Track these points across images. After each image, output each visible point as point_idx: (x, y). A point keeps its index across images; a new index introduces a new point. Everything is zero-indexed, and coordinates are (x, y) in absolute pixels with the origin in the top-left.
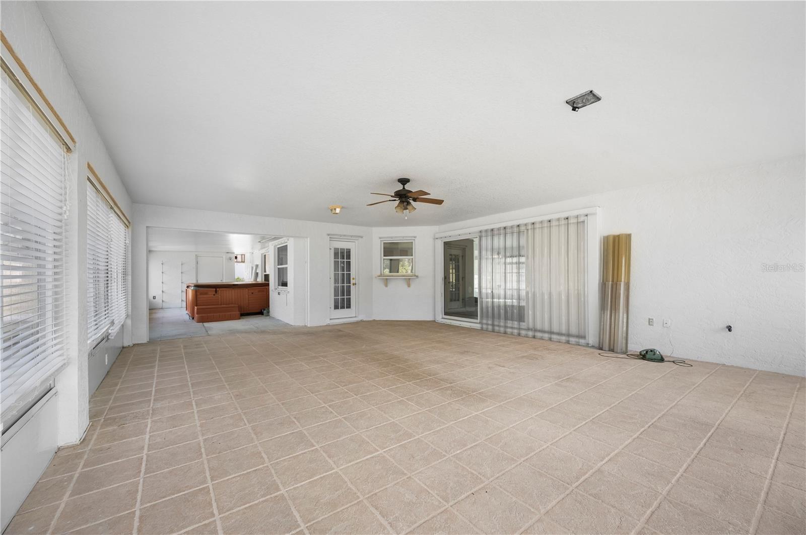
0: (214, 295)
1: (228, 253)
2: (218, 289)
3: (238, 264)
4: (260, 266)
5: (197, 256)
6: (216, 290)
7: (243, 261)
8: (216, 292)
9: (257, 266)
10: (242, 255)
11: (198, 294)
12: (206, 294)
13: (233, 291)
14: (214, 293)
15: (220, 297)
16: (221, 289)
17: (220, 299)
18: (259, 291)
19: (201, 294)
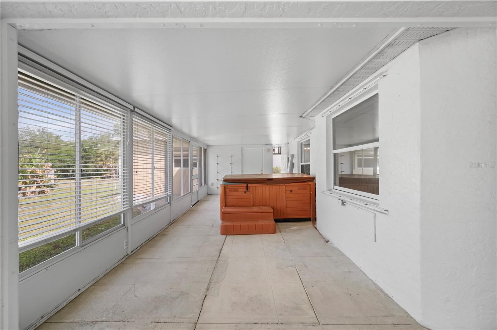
0: (245, 192)
1: (267, 145)
2: (249, 185)
3: (276, 156)
4: (296, 156)
5: (242, 149)
6: (247, 185)
7: (280, 153)
8: (247, 190)
9: (293, 156)
10: (279, 147)
11: (228, 190)
12: (236, 191)
13: (267, 188)
14: (245, 190)
15: (252, 194)
16: (253, 185)
17: (252, 198)
18: (300, 189)
19: (231, 191)
